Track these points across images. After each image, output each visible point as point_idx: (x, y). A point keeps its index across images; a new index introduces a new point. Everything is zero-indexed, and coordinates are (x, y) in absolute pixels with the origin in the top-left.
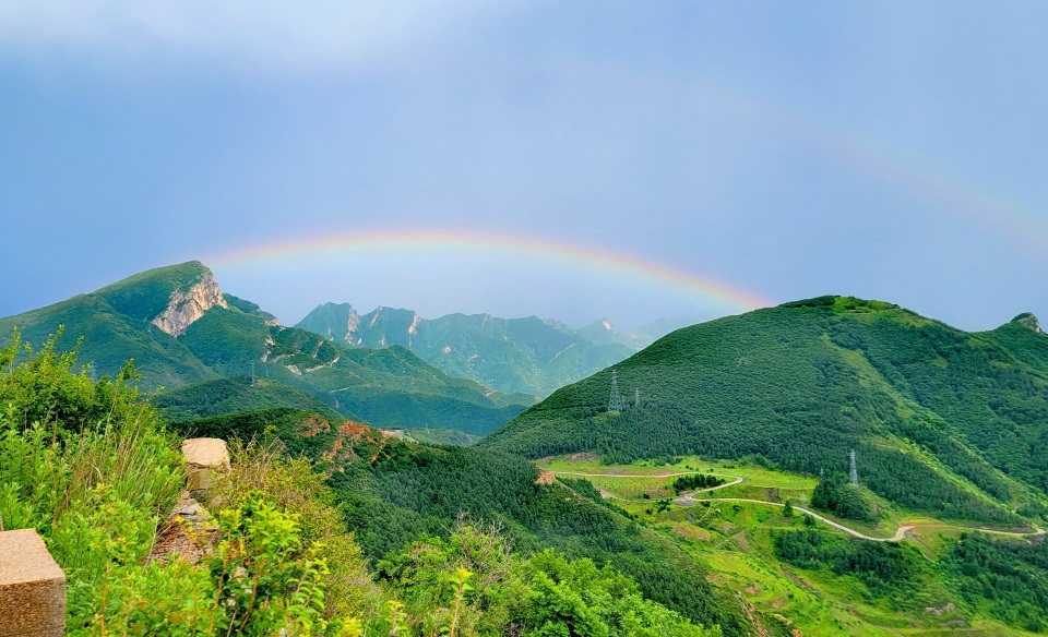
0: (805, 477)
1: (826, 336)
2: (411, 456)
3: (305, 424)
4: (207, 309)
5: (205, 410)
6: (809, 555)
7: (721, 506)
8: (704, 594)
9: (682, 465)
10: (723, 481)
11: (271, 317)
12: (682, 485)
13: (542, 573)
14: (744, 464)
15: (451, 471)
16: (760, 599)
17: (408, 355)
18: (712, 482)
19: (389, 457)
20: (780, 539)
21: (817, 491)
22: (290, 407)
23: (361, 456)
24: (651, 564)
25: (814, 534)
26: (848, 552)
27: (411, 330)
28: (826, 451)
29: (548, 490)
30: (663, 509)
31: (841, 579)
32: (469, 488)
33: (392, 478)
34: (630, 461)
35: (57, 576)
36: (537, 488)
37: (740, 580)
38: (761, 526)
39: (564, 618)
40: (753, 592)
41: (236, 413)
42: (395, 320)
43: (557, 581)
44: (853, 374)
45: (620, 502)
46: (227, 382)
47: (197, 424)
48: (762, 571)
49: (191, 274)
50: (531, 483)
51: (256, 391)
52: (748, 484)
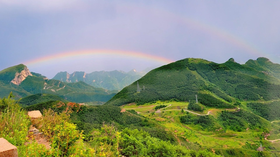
0: (186, 102)
1: (187, 68)
2: (88, 109)
3: (58, 104)
4: (26, 77)
5: (29, 104)
6: (188, 121)
7: (167, 112)
8: (165, 134)
9: (157, 103)
10: (167, 106)
11: (45, 77)
12: (157, 108)
13: (126, 134)
14: (171, 101)
15: (98, 112)
16: (178, 133)
17: (84, 83)
18: (164, 106)
19: (82, 110)
20: (181, 118)
21: (189, 105)
22: (53, 100)
23: (74, 111)
24: (151, 128)
25: (189, 116)
26: (197, 119)
27: (84, 77)
28: (190, 95)
29: (124, 113)
30: (153, 114)
31: (196, 125)
32: (104, 115)
33: (83, 116)
34: (144, 104)
35: (15, 148)
36: (121, 113)
37: (173, 129)
38: (177, 115)
39: (133, 144)
40: (176, 132)
41: (38, 103)
42: (79, 74)
43: (130, 135)
44: (195, 76)
45: (142, 114)
46: (35, 96)
47: (27, 108)
48: (178, 126)
49: (21, 68)
50: (119, 112)
51: (43, 97)
52: (173, 106)
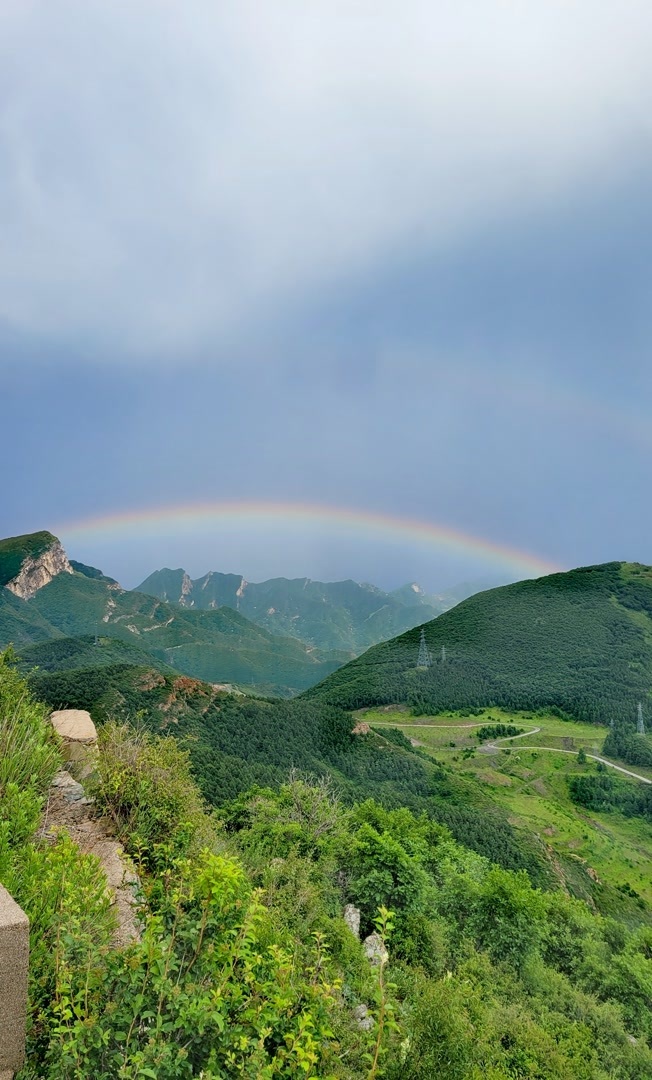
0: (597, 727)
1: (613, 599)
2: (239, 708)
3: (143, 679)
4: (54, 574)
5: (52, 667)
6: (601, 799)
7: (521, 753)
8: (505, 836)
9: (485, 716)
10: (522, 730)
11: (112, 581)
12: (485, 735)
13: (366, 824)
14: (541, 715)
15: (275, 721)
16: (557, 840)
17: (236, 616)
18: (512, 732)
19: (218, 709)
20: (575, 784)
21: (608, 740)
22: (129, 663)
23: (193, 708)
24: (457, 807)
25: (606, 779)
26: (637, 797)
27: (238, 593)
28: (616, 703)
29: (363, 739)
30: (468, 756)
31: (630, 821)
32: (291, 737)
33: (221, 728)
34: (437, 713)
36: (353, 737)
37: (538, 822)
38: (557, 772)
39: (389, 867)
40: (550, 834)
41: (80, 668)
42: (225, 583)
43: (380, 831)
44: (639, 633)
45: (429, 750)
46: (72, 641)
47: (45, 679)
48: (559, 814)
49: (39, 543)
50: (347, 733)
51: (99, 649)
52: (545, 733)
